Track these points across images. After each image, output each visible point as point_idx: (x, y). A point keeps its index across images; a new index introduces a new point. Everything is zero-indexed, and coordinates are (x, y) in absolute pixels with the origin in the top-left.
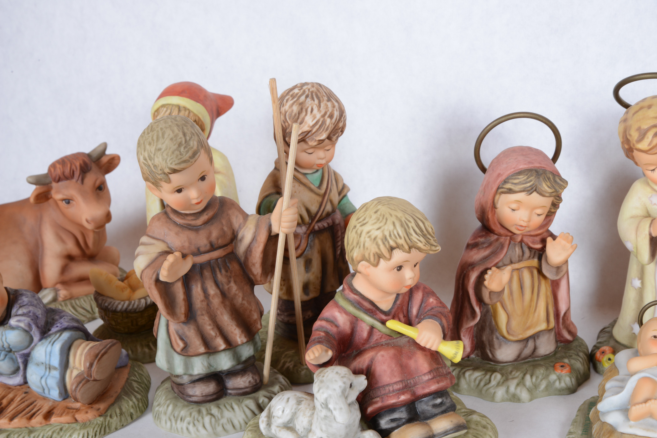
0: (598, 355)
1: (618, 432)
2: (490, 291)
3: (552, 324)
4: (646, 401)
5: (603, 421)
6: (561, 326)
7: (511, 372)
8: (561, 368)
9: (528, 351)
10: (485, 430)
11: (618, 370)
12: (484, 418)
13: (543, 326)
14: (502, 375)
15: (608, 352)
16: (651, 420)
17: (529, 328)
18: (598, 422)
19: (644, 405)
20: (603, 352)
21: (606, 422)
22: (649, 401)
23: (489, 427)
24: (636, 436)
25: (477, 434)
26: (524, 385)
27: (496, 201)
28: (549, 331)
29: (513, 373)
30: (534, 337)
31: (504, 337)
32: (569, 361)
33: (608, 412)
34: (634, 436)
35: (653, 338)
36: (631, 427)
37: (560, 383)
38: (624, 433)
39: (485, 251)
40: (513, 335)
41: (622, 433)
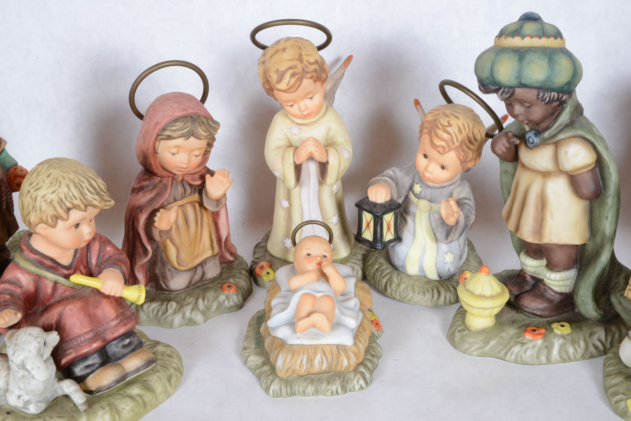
0: (257, 270)
1: (288, 344)
2: (159, 230)
3: (216, 250)
4: (309, 315)
5: (274, 335)
6: (224, 250)
7: (185, 298)
8: (228, 289)
9: (197, 277)
10: (170, 359)
11: (280, 286)
12: (168, 348)
13: (209, 253)
14: (177, 303)
15: (266, 267)
16: (313, 330)
17: (196, 257)
18: (269, 337)
19: (308, 319)
20: (262, 268)
21: (276, 337)
22: (312, 315)
23: (174, 355)
24: (303, 345)
25: (164, 364)
26: (198, 309)
27: (156, 147)
28: (214, 256)
29: (187, 299)
30: (202, 264)
31: (175, 268)
32: (234, 280)
33: (277, 328)
34: (301, 346)
35: (307, 255)
36: (298, 338)
37: (229, 302)
38: (293, 345)
39: (150, 194)
40: (183, 266)
41: (291, 345)
